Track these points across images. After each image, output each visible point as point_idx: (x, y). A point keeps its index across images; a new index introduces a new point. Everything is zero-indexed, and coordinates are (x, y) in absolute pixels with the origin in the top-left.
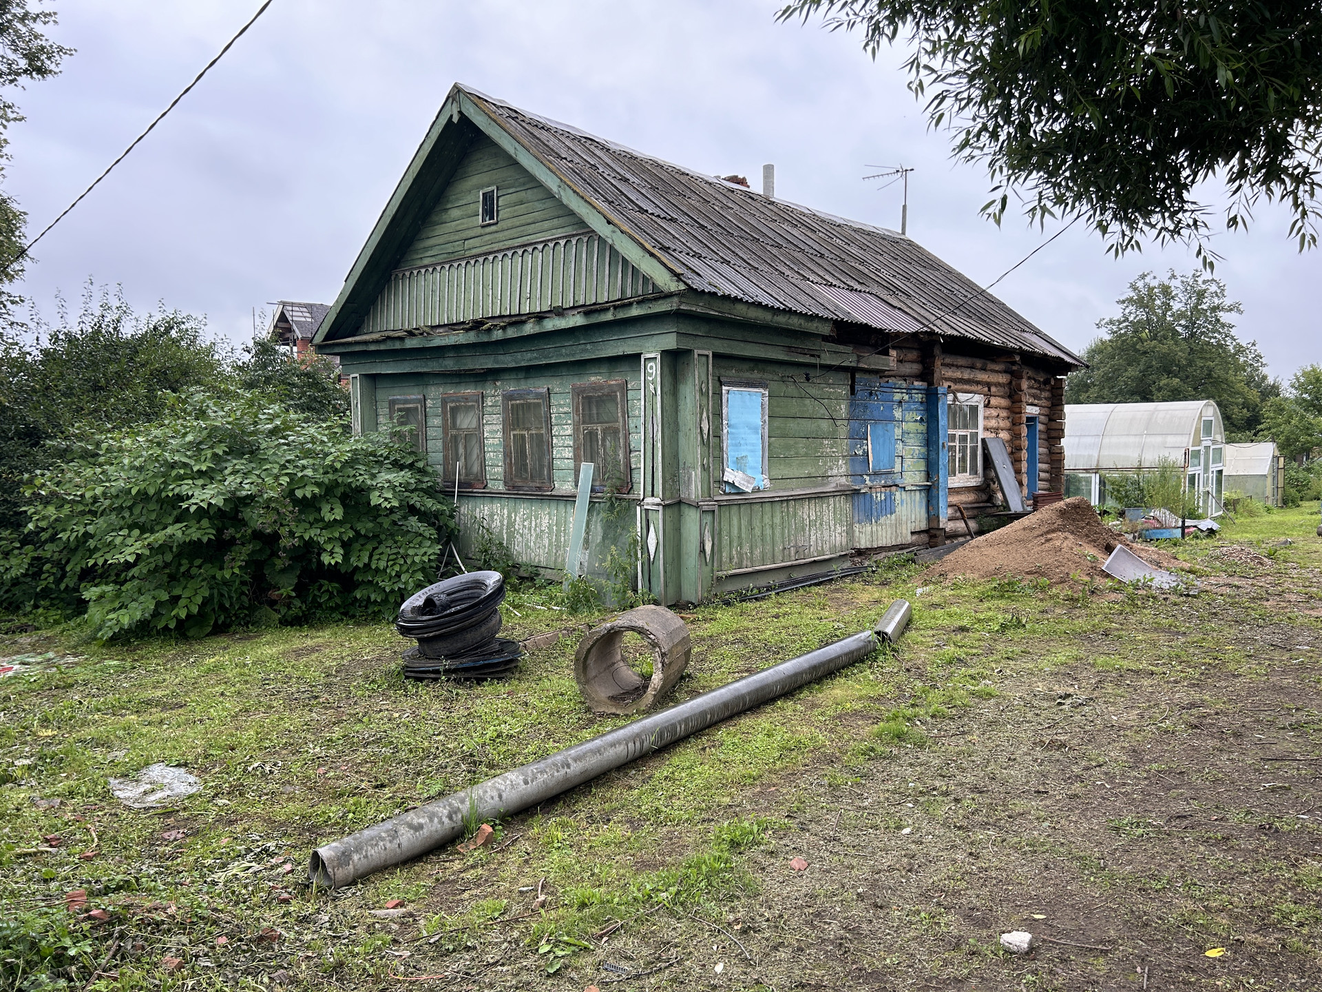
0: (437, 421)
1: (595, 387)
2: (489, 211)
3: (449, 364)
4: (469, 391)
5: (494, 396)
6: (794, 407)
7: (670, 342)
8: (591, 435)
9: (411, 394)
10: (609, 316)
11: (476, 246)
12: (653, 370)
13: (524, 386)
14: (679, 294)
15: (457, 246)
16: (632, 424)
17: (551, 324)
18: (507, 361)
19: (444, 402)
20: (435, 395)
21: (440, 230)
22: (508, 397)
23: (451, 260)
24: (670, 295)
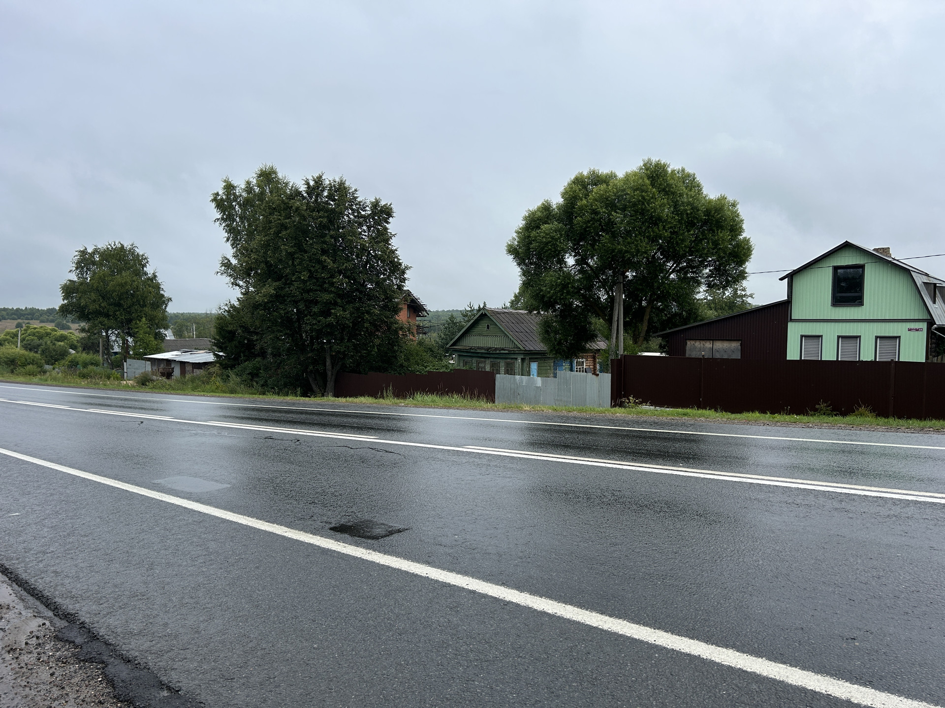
0: (475, 365)
1: (509, 362)
2: (488, 328)
3: (480, 355)
4: (483, 360)
5: (488, 361)
6: (543, 365)
7: (522, 357)
8: (508, 370)
9: (470, 359)
10: (513, 352)
11: (485, 333)
12: (520, 361)
13: (494, 360)
14: (524, 351)
15: (481, 333)
16: (515, 368)
17: (502, 352)
18: (492, 356)
19: (477, 361)
20: (474, 360)
21: (476, 329)
22: (491, 362)
23: (480, 335)
24: (523, 351)
